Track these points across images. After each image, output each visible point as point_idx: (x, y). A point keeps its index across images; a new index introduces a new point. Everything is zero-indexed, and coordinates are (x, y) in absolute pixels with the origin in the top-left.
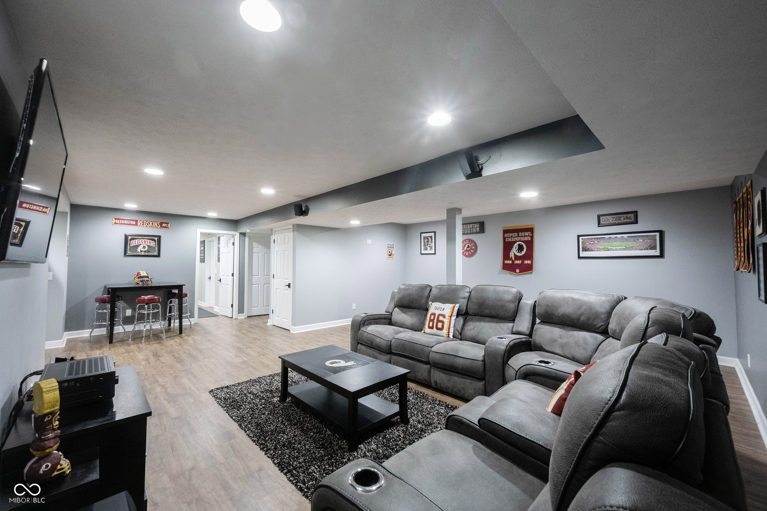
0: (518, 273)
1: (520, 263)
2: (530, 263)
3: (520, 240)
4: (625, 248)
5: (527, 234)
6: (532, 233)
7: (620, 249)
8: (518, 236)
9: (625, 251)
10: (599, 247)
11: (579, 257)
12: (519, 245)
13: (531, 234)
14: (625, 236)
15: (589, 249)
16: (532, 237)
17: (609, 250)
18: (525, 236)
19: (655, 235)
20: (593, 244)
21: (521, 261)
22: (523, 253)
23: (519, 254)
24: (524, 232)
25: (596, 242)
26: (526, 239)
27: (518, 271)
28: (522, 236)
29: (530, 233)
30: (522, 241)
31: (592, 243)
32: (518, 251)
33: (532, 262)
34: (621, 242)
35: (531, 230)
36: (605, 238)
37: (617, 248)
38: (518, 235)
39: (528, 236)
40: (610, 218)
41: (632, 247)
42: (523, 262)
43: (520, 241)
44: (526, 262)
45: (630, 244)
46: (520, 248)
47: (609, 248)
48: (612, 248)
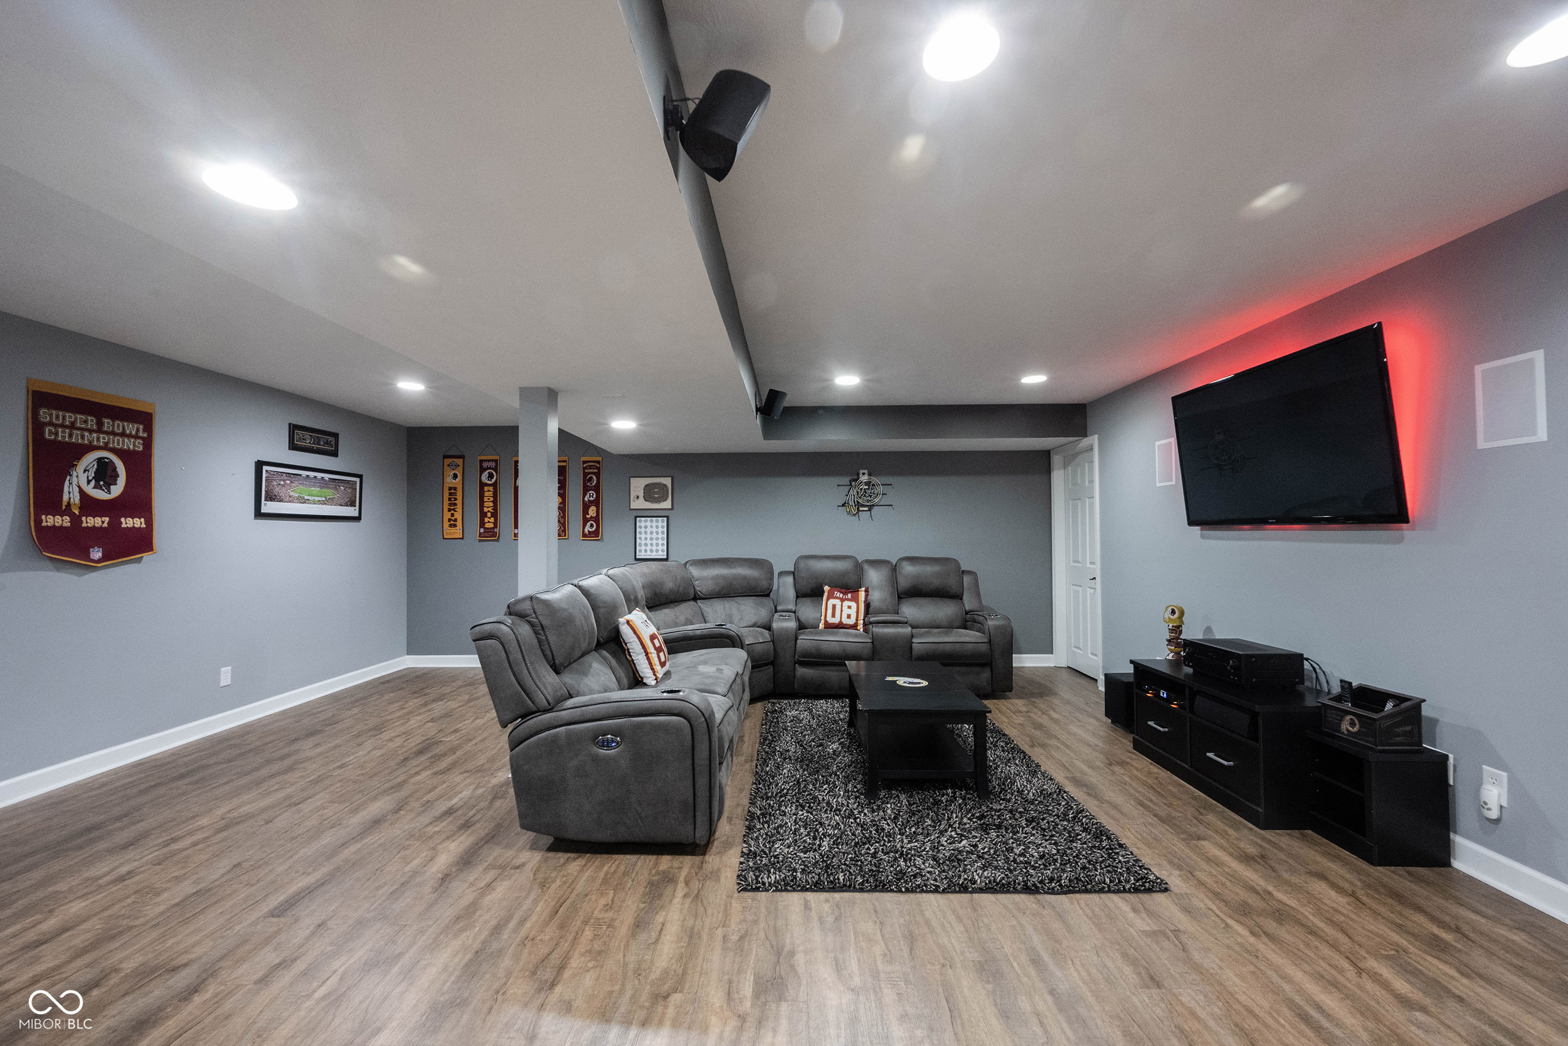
0: (99, 561)
1: (105, 525)
2: (144, 526)
3: (106, 444)
4: (324, 499)
5: (131, 428)
6: (149, 426)
7: (319, 502)
8: (100, 430)
9: (325, 506)
10: (292, 494)
11: (259, 514)
12: (100, 461)
13: (144, 431)
14: (327, 476)
15: (275, 496)
16: (148, 443)
17: (305, 501)
18: (123, 434)
19: (356, 482)
20: (284, 486)
21: (107, 519)
22: (117, 490)
23: (100, 495)
24: (122, 420)
25: (288, 482)
26: (129, 444)
27: (96, 554)
28: (114, 433)
29: (141, 427)
30: (114, 451)
31: (282, 483)
32: (97, 481)
33: (149, 523)
34: (321, 487)
35: (146, 419)
36: (300, 475)
37: (317, 499)
38: (100, 424)
39: (136, 437)
40: (307, 435)
41: (332, 499)
42: (115, 525)
43: (106, 448)
44: (127, 523)
45: (329, 493)
46: (104, 474)
47: (306, 498)
48: (309, 498)
